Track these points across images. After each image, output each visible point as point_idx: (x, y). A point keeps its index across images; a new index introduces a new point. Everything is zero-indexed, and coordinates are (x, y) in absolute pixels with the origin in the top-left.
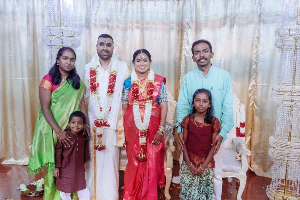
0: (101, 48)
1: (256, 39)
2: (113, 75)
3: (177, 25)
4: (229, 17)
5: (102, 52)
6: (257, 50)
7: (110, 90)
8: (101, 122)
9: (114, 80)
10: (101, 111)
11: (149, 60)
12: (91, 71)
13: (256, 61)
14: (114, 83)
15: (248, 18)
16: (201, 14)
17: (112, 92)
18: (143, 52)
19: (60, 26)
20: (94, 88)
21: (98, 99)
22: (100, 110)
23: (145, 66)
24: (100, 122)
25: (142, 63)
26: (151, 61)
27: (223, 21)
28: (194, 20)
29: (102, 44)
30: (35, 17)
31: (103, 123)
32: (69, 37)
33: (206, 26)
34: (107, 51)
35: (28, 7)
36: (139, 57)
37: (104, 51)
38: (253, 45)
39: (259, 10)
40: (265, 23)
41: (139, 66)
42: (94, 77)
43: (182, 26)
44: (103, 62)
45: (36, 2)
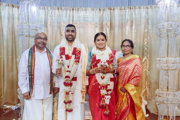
1: (146, 33)
3: (99, 25)
4: (130, 20)
6: (146, 39)
7: (77, 59)
9: (79, 54)
12: (60, 48)
13: (146, 45)
14: (79, 56)
16: (113, 19)
17: (79, 61)
18: (101, 34)
19: (28, 23)
25: (101, 42)
28: (110, 22)
34: (71, 35)
35: (9, 14)
36: (99, 38)
39: (147, 16)
41: (98, 44)
43: (102, 25)
45: (14, 10)
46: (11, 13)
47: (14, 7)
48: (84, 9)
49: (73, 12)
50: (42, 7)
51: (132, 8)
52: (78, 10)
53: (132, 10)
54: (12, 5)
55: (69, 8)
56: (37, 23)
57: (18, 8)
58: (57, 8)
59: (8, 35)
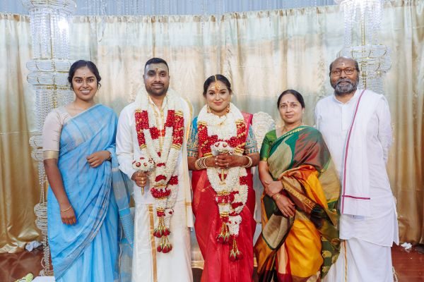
0: (151, 79)
1: (318, 66)
2: (179, 117)
3: (213, 52)
4: (281, 39)
5: (152, 85)
6: (320, 81)
7: (179, 137)
9: (181, 124)
11: (227, 91)
12: (136, 114)
13: (320, 95)
14: (182, 128)
15: (305, 40)
16: (245, 37)
17: (181, 141)
18: (218, 79)
19: (51, 59)
23: (221, 100)
25: (218, 96)
26: (230, 91)
27: (273, 45)
28: (237, 45)
29: (152, 73)
30: (18, 48)
32: (64, 72)
33: (253, 52)
34: (159, 83)
35: (8, 36)
36: (212, 87)
37: (156, 82)
38: (314, 74)
39: (319, 29)
40: (327, 45)
41: (212, 101)
43: (221, 53)
45: (19, 28)
46: (13, 34)
47: (18, 20)
48: (177, 20)
49: (153, 26)
50: (82, 17)
51: (284, 12)
52: (165, 21)
53: (285, 17)
54: (15, 16)
55: (144, 18)
56: (72, 54)
57: (28, 21)
58: (116, 19)
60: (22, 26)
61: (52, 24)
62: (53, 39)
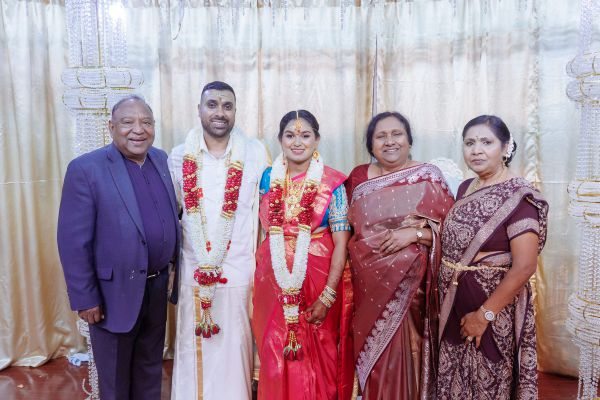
0: (210, 112)
1: (530, 83)
2: (235, 170)
3: (356, 58)
4: (469, 37)
5: (211, 120)
6: (533, 106)
7: (230, 202)
8: (212, 274)
9: (236, 181)
10: (209, 249)
13: (533, 130)
14: (236, 187)
15: (509, 41)
17: (234, 207)
18: (300, 116)
19: (99, 67)
20: (194, 199)
21: (203, 223)
22: (205, 247)
23: (303, 147)
24: (208, 274)
25: (298, 140)
27: (455, 47)
29: (212, 104)
30: (47, 47)
31: (216, 276)
32: (120, 88)
34: (223, 119)
35: (32, 28)
36: (292, 126)
37: (217, 118)
38: (524, 95)
39: (533, 21)
40: (547, 48)
41: (289, 148)
42: (193, 176)
43: (368, 59)
44: (213, 142)
45: (49, 14)
46: (39, 24)
47: (48, 2)
48: (299, 4)
49: (259, 14)
52: (279, 5)
56: (131, 58)
57: (62, 3)
59: (31, 107)
60: (53, 12)
61: (100, 11)
62: (101, 33)
